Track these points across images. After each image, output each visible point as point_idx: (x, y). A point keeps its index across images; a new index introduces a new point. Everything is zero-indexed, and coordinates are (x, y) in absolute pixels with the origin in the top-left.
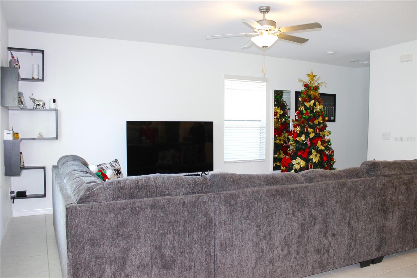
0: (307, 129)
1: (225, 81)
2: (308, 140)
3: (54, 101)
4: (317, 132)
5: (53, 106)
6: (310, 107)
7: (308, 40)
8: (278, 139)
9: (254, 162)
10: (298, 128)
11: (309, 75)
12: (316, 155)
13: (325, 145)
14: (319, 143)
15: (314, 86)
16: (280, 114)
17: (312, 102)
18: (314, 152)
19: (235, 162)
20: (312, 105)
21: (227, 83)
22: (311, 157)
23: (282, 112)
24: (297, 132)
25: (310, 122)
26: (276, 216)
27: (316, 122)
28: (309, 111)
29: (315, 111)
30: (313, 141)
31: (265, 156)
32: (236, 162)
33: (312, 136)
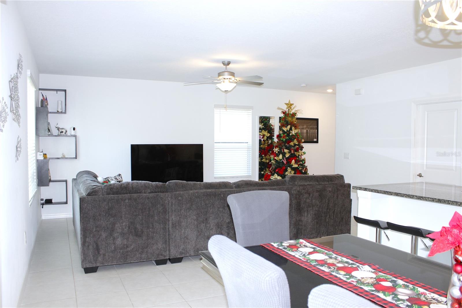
0: (283, 150)
1: (215, 110)
2: (285, 159)
3: (74, 129)
4: (291, 152)
5: (73, 133)
6: (287, 131)
7: (263, 83)
8: (264, 159)
9: (241, 177)
10: (277, 149)
11: (287, 104)
12: (291, 172)
13: (299, 163)
14: (293, 161)
15: (291, 113)
16: (267, 137)
17: (289, 127)
18: (289, 169)
20: (288, 130)
21: (217, 111)
22: (286, 173)
23: (269, 135)
24: (276, 152)
25: (286, 144)
26: (210, 209)
27: (292, 144)
28: (286, 134)
29: (291, 135)
30: (289, 160)
31: (251, 172)
32: (224, 178)
33: (287, 155)
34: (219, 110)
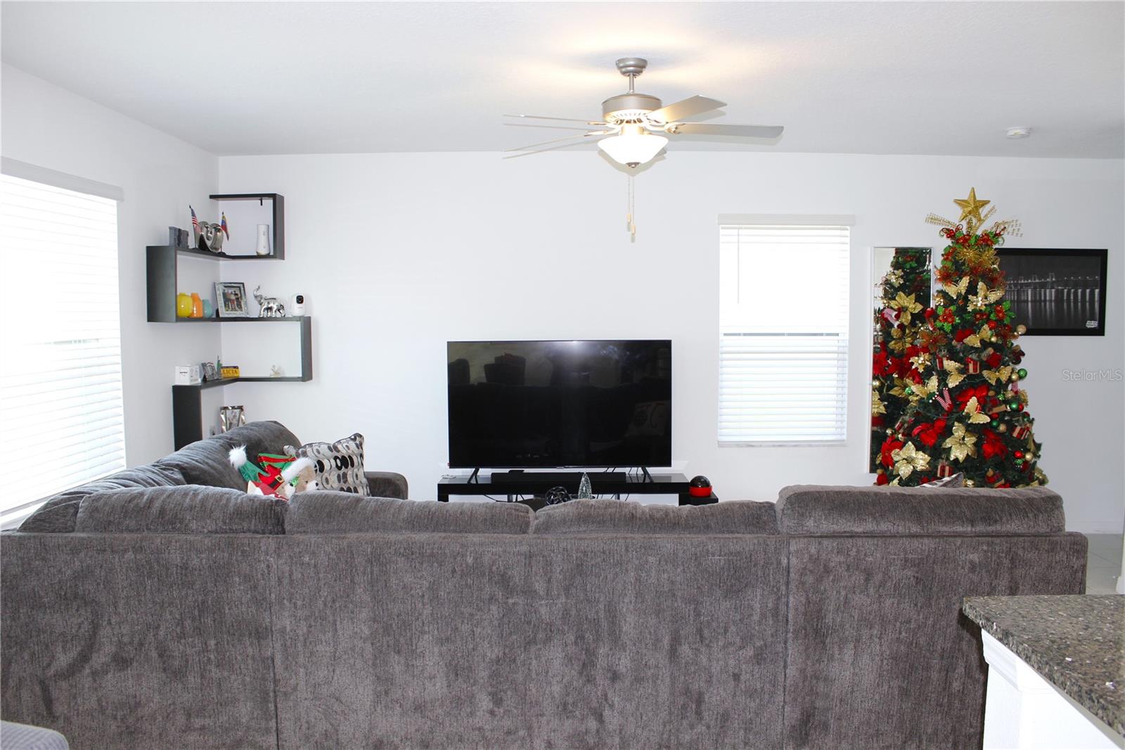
0: (941, 363)
1: (722, 232)
2: (946, 394)
3: (300, 300)
4: (968, 369)
5: (297, 310)
6: (957, 297)
8: (896, 386)
10: (922, 359)
11: (961, 203)
12: (963, 439)
13: (996, 410)
14: (973, 403)
15: (979, 233)
16: (912, 314)
17: (965, 282)
18: (959, 431)
19: (750, 445)
20: (963, 292)
21: (728, 237)
22: (948, 443)
23: (919, 307)
24: (917, 368)
25: (954, 343)
27: (973, 341)
28: (953, 308)
29: (970, 309)
30: (959, 396)
31: (845, 431)
32: (752, 446)
33: (953, 382)
34: (736, 231)
